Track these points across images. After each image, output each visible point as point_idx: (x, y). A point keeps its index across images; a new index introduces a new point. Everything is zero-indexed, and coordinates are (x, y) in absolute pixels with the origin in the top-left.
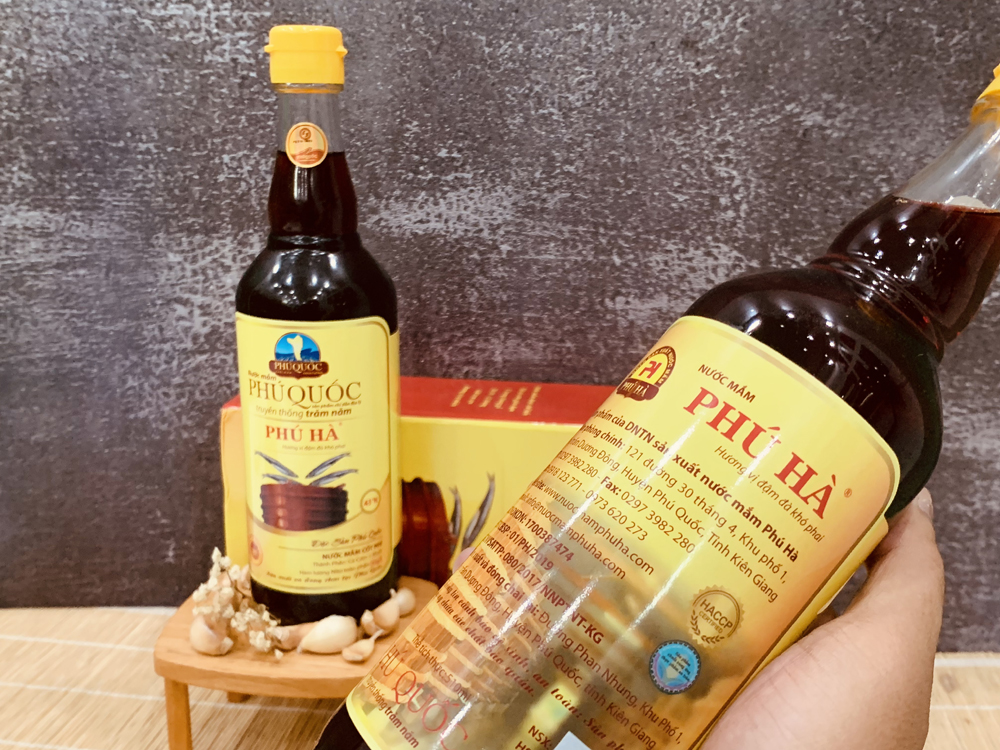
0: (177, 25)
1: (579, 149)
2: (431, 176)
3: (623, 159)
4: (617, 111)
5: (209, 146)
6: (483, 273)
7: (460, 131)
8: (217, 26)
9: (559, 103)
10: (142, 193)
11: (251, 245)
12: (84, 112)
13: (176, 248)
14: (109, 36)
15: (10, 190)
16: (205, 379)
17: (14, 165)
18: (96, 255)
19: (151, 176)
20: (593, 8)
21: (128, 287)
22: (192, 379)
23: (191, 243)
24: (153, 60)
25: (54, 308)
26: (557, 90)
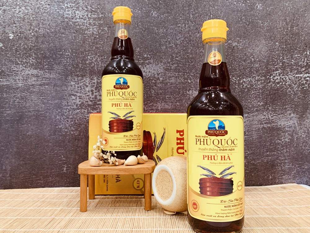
0: (78, 24)
1: (179, 54)
2: (142, 61)
3: (190, 56)
4: (189, 45)
5: (85, 54)
6: (155, 86)
7: (150, 50)
8: (89, 24)
9: (174, 43)
10: (66, 66)
11: (94, 80)
12: (52, 44)
13: (73, 81)
14: (61, 26)
15: (29, 64)
16: (79, 117)
17: (31, 58)
18: (51, 82)
19: (68, 61)
20: (182, 21)
21: (59, 91)
22: (75, 117)
23: (78, 79)
24: (72, 32)
25: (38, 97)
26: (174, 40)
